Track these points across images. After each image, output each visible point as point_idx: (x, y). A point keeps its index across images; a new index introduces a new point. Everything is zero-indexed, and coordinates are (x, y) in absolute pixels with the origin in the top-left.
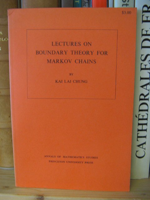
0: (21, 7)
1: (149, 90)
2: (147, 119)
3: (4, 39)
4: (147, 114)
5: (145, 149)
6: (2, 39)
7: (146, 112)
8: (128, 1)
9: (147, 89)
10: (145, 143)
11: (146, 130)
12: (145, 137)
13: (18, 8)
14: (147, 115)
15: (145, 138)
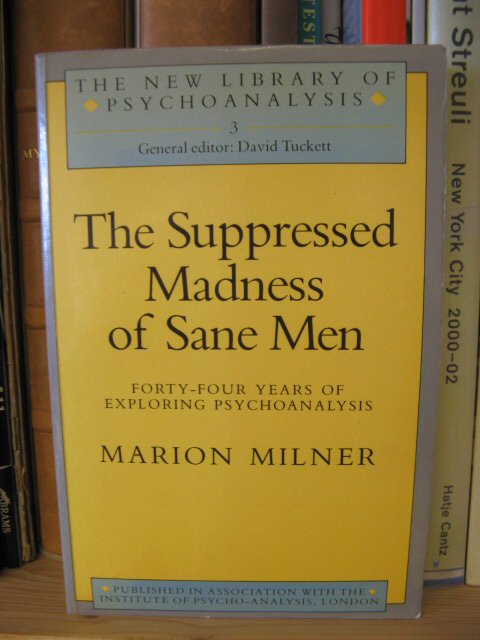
0: (133, 45)
8: (470, 43)
13: (125, 47)
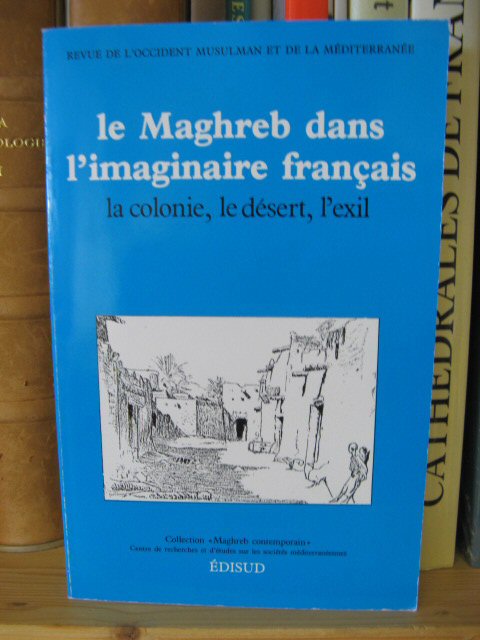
1: (453, 300)
2: (447, 387)
3: (11, 142)
4: (449, 372)
5: (443, 477)
6: (7, 141)
7: (446, 365)
9: (448, 295)
10: (442, 460)
11: (445, 420)
12: (443, 440)
14: (447, 374)
15: (443, 444)
